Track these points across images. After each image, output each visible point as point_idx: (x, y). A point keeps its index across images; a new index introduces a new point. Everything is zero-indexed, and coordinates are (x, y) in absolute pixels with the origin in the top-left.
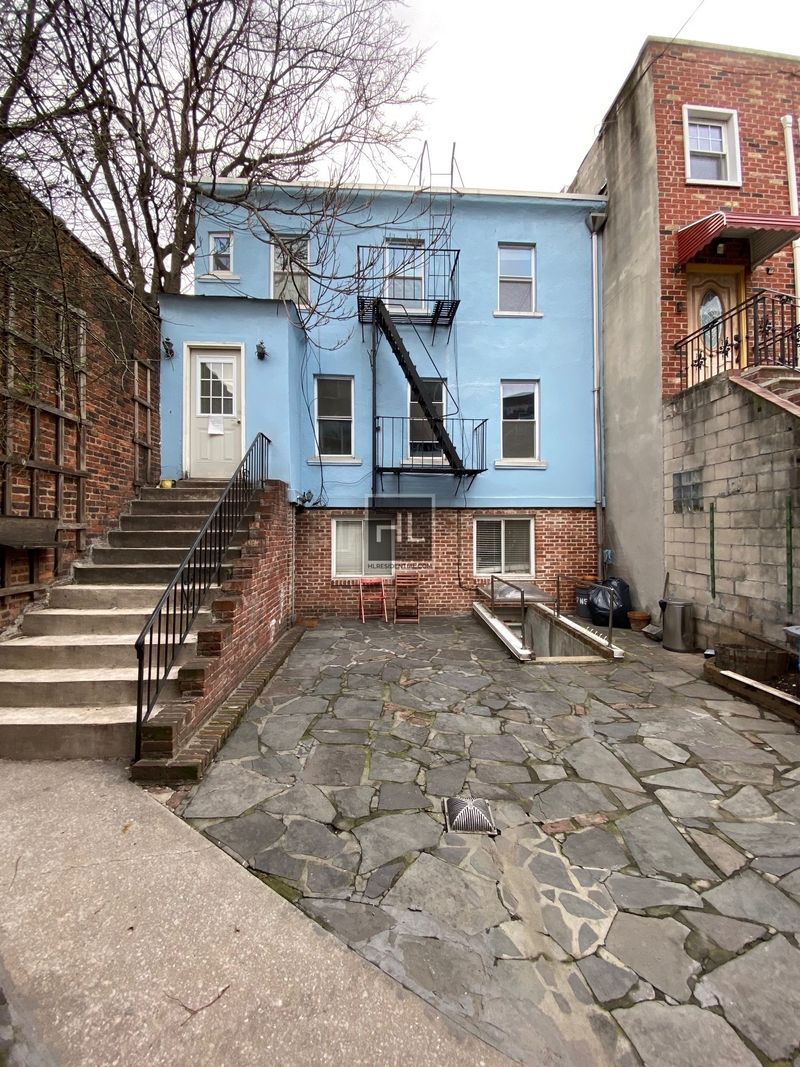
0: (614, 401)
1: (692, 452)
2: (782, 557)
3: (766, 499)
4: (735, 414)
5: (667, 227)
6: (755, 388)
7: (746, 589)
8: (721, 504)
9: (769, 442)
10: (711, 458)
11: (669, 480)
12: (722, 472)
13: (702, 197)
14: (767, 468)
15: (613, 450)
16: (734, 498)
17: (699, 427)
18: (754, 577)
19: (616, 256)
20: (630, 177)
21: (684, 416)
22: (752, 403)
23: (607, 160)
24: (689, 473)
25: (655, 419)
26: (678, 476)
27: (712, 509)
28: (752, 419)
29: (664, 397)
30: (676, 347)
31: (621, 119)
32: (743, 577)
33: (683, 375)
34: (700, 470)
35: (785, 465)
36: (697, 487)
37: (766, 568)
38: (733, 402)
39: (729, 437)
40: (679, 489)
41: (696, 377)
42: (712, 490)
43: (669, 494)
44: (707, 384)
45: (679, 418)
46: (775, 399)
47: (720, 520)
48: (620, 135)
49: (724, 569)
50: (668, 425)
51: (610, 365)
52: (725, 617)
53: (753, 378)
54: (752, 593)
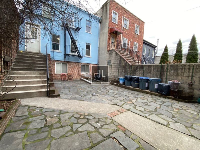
0: (100, 49)
1: (110, 58)
2: (118, 71)
3: (117, 64)
4: (115, 54)
5: (109, 27)
6: (117, 52)
7: (114, 74)
8: (113, 65)
9: (118, 58)
10: (112, 59)
11: (107, 61)
12: (113, 61)
13: (113, 24)
14: (117, 61)
15: (100, 57)
16: (114, 64)
17: (111, 55)
18: (115, 73)
19: (102, 28)
20: (105, 17)
21: (109, 53)
22: (116, 53)
23: (102, 12)
24: (109, 61)
25: (106, 53)
26: (108, 61)
27: (112, 65)
28: (116, 55)
29: (107, 51)
30: (109, 44)
31: (104, 7)
32: (114, 73)
33: (109, 48)
34: (111, 61)
35: (119, 61)
36: (110, 63)
37: (116, 72)
38: (115, 53)
39: (114, 57)
40: (108, 63)
41: (111, 49)
42: (112, 63)
43: (107, 63)
44: (112, 50)
45: (109, 54)
46: (119, 53)
47: (112, 67)
48: (104, 10)
49: (112, 72)
50: (107, 54)
51: (100, 44)
52: (112, 78)
53: (117, 50)
54: (115, 75)
